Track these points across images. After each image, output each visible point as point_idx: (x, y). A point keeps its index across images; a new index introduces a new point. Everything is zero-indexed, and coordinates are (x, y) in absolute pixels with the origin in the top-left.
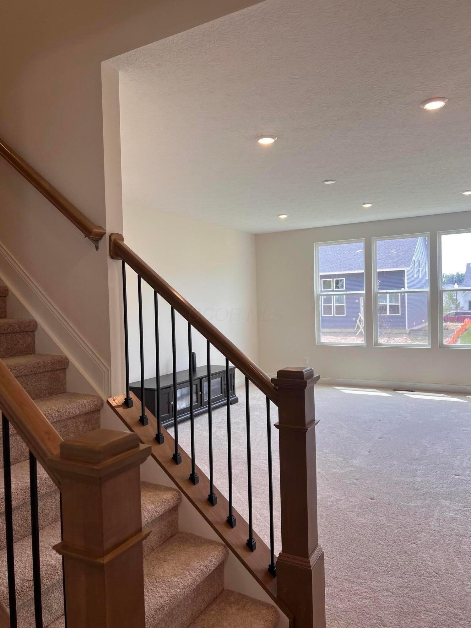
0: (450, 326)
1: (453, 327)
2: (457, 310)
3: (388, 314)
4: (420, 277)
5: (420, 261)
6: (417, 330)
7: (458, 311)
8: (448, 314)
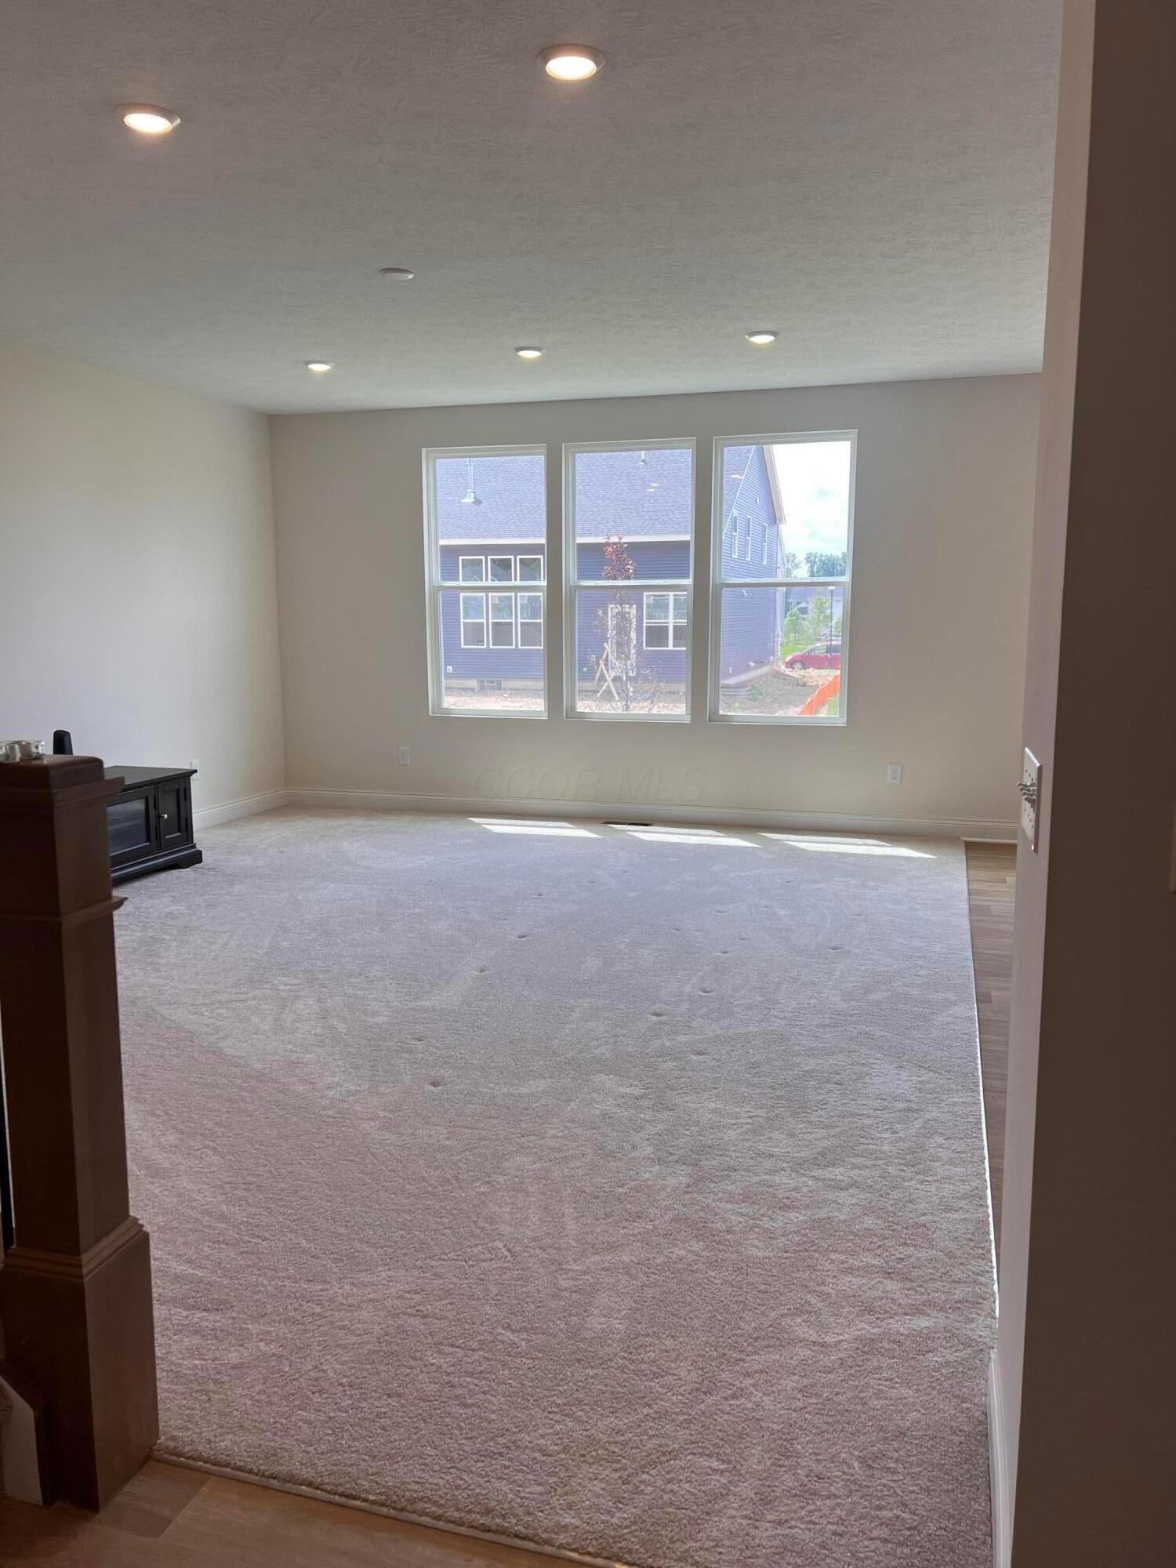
0: (811, 677)
1: (819, 679)
2: (831, 640)
3: (671, 647)
4: (748, 559)
5: (749, 519)
6: (737, 686)
7: (833, 643)
8: (812, 650)
